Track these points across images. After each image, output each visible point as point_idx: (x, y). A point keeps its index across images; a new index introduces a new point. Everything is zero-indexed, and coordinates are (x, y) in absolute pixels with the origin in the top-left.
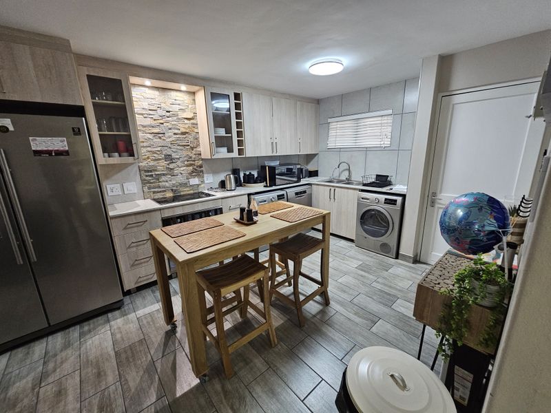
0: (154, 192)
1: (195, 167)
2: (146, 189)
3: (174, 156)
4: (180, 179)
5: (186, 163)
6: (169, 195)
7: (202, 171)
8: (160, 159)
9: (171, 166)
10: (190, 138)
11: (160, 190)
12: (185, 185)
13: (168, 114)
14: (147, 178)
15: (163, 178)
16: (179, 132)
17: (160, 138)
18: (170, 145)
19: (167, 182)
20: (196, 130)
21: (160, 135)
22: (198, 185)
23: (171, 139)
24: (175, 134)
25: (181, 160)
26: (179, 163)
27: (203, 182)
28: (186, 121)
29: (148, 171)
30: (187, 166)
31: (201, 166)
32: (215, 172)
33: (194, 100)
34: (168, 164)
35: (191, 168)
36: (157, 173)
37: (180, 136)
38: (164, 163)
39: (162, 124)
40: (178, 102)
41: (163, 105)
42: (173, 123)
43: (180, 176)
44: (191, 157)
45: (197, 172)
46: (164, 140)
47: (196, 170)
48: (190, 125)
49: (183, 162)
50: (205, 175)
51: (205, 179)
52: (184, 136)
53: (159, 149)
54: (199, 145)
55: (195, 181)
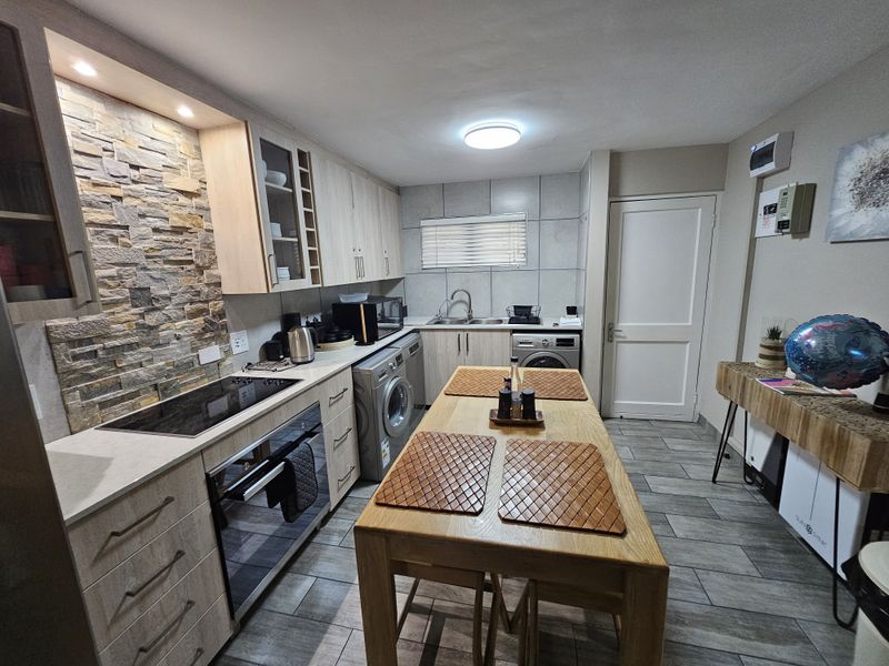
0: (103, 405)
1: (209, 317)
2: (75, 401)
3: (157, 290)
4: (177, 352)
5: (188, 307)
6: (149, 402)
7: (224, 327)
8: (116, 303)
9: (151, 320)
10: (195, 243)
11: (121, 393)
12: (188, 367)
13: (134, 173)
14: (79, 364)
15: (131, 357)
16: (167, 226)
17: (114, 239)
18: (144, 261)
19: (142, 367)
20: (205, 225)
21: (116, 232)
22: (218, 363)
23: (147, 245)
24: (156, 230)
25: (176, 300)
26: (170, 309)
27: (228, 352)
28: (182, 200)
29: (81, 342)
30: (193, 315)
31: (221, 315)
32: (251, 326)
33: (198, 148)
34: (142, 316)
35: (200, 320)
36: (109, 343)
37: (170, 238)
38: (128, 313)
39: (119, 198)
40: (157, 145)
41: (117, 146)
42: (149, 199)
43: (174, 344)
44: (198, 293)
45: (215, 330)
46: (127, 246)
47: (212, 324)
48: (194, 211)
49: (180, 306)
50: (232, 335)
51: (233, 342)
52: (181, 238)
53: (113, 271)
54: (214, 261)
55: (211, 353)
